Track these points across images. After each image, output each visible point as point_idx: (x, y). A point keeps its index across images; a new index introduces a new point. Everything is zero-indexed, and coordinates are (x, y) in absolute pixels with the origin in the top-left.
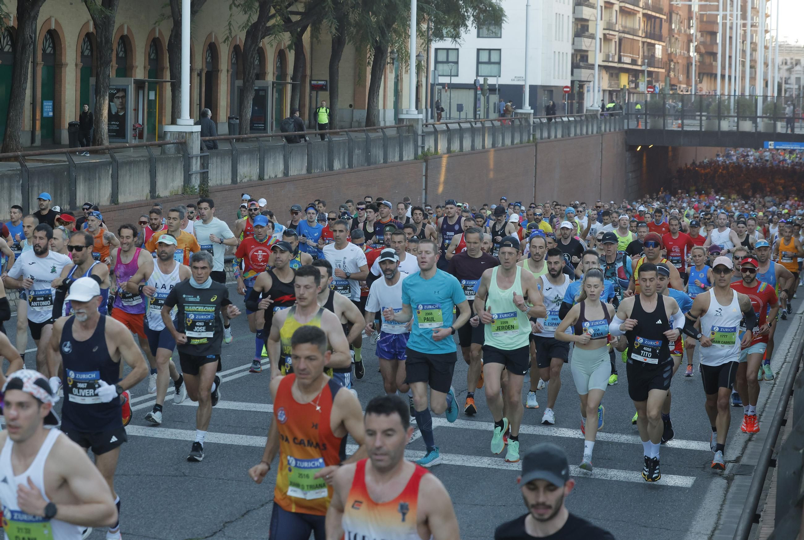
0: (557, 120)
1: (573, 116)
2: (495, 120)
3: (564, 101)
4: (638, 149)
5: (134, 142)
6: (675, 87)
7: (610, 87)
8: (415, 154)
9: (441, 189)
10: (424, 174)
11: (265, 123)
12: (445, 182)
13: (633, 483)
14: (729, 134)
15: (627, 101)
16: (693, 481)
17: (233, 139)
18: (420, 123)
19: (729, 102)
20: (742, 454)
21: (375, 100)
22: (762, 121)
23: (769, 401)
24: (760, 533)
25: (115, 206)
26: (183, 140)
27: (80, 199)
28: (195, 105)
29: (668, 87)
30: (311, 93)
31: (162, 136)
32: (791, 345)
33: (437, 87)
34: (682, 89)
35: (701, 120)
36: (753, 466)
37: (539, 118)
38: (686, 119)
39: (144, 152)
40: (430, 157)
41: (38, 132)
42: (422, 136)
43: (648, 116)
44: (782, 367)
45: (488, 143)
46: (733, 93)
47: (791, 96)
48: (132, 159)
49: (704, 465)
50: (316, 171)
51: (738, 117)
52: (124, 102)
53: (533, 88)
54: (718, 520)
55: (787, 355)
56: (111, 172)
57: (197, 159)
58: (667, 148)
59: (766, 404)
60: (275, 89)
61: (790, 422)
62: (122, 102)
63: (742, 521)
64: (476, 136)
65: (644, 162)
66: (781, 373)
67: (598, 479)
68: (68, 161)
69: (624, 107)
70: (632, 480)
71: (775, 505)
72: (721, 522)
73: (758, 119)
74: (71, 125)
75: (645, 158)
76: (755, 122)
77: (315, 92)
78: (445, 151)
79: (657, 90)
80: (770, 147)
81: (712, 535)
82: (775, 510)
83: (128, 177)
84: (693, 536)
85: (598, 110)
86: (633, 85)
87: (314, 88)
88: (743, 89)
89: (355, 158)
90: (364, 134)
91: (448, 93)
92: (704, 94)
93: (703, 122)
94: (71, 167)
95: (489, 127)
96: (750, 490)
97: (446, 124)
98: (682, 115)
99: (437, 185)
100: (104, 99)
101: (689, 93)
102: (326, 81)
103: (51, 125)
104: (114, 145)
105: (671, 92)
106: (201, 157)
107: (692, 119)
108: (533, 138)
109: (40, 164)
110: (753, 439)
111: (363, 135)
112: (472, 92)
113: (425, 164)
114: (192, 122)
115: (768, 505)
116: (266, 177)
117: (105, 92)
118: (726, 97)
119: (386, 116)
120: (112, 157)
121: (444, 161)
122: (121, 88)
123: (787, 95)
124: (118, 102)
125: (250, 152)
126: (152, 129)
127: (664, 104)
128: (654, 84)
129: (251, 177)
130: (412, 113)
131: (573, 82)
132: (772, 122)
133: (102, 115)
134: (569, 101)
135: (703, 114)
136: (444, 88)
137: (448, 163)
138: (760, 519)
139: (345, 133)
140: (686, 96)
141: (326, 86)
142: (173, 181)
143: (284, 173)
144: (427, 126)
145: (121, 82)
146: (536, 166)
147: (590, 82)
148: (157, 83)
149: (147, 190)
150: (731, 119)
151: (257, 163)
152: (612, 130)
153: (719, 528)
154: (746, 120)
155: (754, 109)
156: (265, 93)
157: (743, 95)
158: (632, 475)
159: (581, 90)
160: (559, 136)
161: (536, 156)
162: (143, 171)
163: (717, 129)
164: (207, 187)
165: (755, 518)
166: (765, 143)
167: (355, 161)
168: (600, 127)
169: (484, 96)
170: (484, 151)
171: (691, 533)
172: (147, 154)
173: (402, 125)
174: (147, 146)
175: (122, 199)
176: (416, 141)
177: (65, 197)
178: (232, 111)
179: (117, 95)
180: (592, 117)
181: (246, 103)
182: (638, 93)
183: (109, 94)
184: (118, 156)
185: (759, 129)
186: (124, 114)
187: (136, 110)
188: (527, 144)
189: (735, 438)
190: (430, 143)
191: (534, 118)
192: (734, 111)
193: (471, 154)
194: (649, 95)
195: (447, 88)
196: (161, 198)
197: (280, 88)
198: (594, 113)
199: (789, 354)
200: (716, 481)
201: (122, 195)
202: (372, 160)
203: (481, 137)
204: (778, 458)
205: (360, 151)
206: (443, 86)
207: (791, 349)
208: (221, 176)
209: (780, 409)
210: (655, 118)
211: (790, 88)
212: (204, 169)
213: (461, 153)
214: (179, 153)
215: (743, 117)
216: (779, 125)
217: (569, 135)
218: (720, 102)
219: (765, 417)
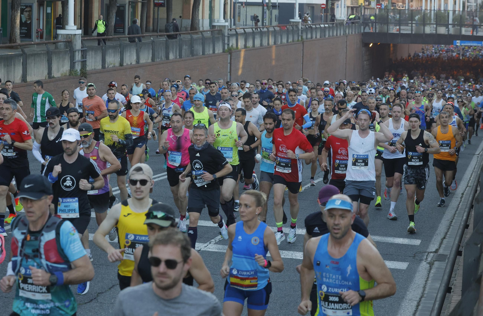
0: (317, 26)
1: (327, 24)
2: (276, 26)
3: (321, 14)
4: (371, 46)
5: (38, 41)
6: (395, 5)
7: (352, 4)
8: (223, 49)
9: (240, 72)
10: (229, 62)
11: (124, 28)
12: (243, 67)
14: (430, 35)
15: (363, 14)
16: (407, 265)
18: (226, 28)
19: (431, 15)
20: (440, 247)
21: (197, 13)
22: (452, 27)
23: (457, 212)
24: (451, 299)
25: (25, 83)
26: (70, 40)
28: (78, 16)
29: (390, 5)
30: (154, 8)
31: (56, 36)
32: (471, 175)
33: (238, 4)
34: (399, 6)
35: (412, 26)
36: (447, 255)
38: (402, 25)
39: (44, 48)
40: (233, 51)
42: (228, 37)
43: (377, 24)
44: (465, 190)
45: (271, 41)
46: (433, 9)
47: (471, 10)
48: (36, 52)
49: (414, 254)
50: (157, 60)
51: (436, 24)
53: (301, 5)
54: (424, 291)
56: (22, 61)
57: (79, 52)
58: (390, 45)
59: (455, 214)
60: (130, 6)
61: (471, 226)
62: (29, 14)
63: (440, 292)
64: (263, 37)
66: (465, 193)
69: (361, 18)
71: (462, 281)
72: (426, 292)
73: (450, 26)
75: (375, 52)
76: (448, 28)
77: (157, 8)
78: (243, 47)
79: (383, 7)
80: (457, 44)
81: (420, 301)
82: (462, 284)
83: (33, 64)
84: (407, 302)
85: (344, 20)
86: (367, 3)
87: (156, 5)
88: (440, 6)
89: (183, 51)
90: (189, 35)
91: (245, 8)
92: (414, 9)
93: (413, 28)
95: (272, 31)
96: (445, 271)
97: (244, 29)
98: (399, 23)
99: (237, 70)
100: (17, 13)
101: (404, 8)
104: (24, 43)
105: (392, 8)
106: (81, 51)
107: (406, 26)
108: (301, 38)
110: (447, 237)
111: (189, 37)
112: (260, 8)
113: (229, 56)
114: (75, 27)
115: (457, 281)
116: (125, 64)
117: (18, 8)
118: (429, 11)
119: (204, 24)
120: (22, 51)
121: (242, 53)
122: (28, 5)
123: (469, 10)
124: (26, 14)
125: (114, 47)
126: (49, 32)
127: (388, 16)
128: (381, 2)
129: (114, 64)
130: (221, 21)
131: (327, 1)
132: (459, 28)
133: (16, 23)
134: (325, 14)
135: (413, 22)
136: (242, 5)
137: (245, 55)
138: (452, 290)
140: (402, 10)
142: (63, 66)
143: (136, 61)
144: (231, 30)
146: (303, 57)
148: (52, 2)
149: (46, 72)
150: (432, 26)
151: (119, 55)
152: (353, 33)
153: (425, 296)
154: (441, 27)
155: (447, 19)
156: (124, 8)
157: (439, 10)
159: (333, 7)
160: (318, 37)
161: (303, 50)
162: (43, 60)
163: (422, 32)
164: (86, 71)
165: (448, 290)
166: (454, 41)
167: (183, 54)
168: (346, 31)
169: (269, 10)
170: (269, 47)
171: (406, 299)
172: (46, 49)
173: (214, 29)
174: (46, 44)
175: (29, 79)
176: (223, 40)
179: (26, 10)
180: (340, 24)
181: (111, 15)
182: (371, 9)
183: (21, 9)
184: (26, 50)
185: (450, 33)
186: (31, 23)
187: (39, 19)
188: (297, 42)
189: (435, 237)
190: (233, 42)
191: (302, 25)
192: (434, 20)
193: (260, 49)
194: (377, 10)
195: (244, 5)
196: (55, 78)
197: (134, 5)
198: (342, 22)
199: (470, 181)
200: (422, 265)
201: (29, 76)
202: (195, 53)
203: (267, 37)
204: (463, 250)
205: (187, 47)
206: (242, 3)
207: (472, 178)
208: (95, 64)
209: (465, 217)
210: (382, 25)
211: (471, 5)
212: (83, 59)
213: (254, 48)
214: (67, 48)
215: (439, 24)
216: (463, 29)
217: (325, 36)
218: (424, 15)
219: (455, 222)
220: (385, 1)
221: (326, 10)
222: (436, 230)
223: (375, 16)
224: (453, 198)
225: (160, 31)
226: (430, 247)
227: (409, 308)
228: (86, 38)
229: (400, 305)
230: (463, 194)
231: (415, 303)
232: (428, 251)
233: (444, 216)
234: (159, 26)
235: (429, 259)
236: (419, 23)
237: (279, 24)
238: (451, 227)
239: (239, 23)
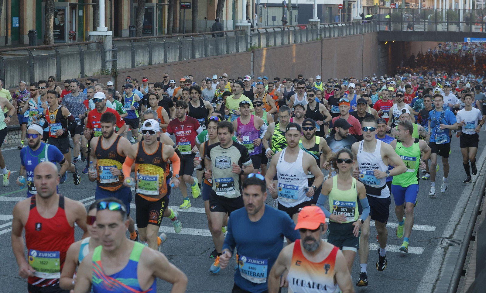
0: (335, 26)
1: (345, 23)
2: (296, 26)
4: (386, 43)
5: (70, 42)
6: (408, 4)
7: (368, 4)
8: (246, 48)
9: (262, 70)
10: (252, 60)
11: (152, 30)
12: (265, 65)
14: (442, 33)
16: (423, 250)
17: (132, 40)
19: (442, 13)
20: (454, 233)
21: (221, 15)
22: (463, 25)
23: (470, 200)
24: (466, 282)
25: (59, 82)
26: (101, 41)
27: (36, 78)
28: (108, 19)
29: (404, 4)
30: (180, 11)
31: (88, 38)
32: (483, 165)
33: (259, 6)
34: (412, 5)
36: (461, 240)
37: (324, 25)
38: (415, 24)
39: (77, 49)
40: (256, 50)
41: (10, 37)
42: (251, 36)
43: (391, 22)
44: (477, 179)
45: (292, 40)
46: (444, 8)
47: (481, 9)
48: (69, 53)
49: (430, 240)
50: (184, 59)
51: (448, 22)
52: (63, 17)
53: (319, 6)
54: (439, 274)
55: (481, 171)
56: (56, 61)
57: (110, 52)
58: (404, 42)
59: (468, 202)
60: (158, 8)
61: (483, 213)
62: (62, 17)
63: (454, 275)
64: (284, 36)
65: (390, 51)
66: (477, 182)
68: (29, 55)
69: (377, 17)
71: (475, 264)
72: (441, 275)
73: (461, 24)
74: (30, 32)
75: (390, 49)
76: (458, 26)
77: (183, 10)
78: (265, 46)
79: (397, 6)
80: (468, 41)
81: (436, 284)
82: (475, 267)
83: (67, 63)
84: (424, 284)
86: (382, 3)
87: (182, 7)
88: (451, 5)
89: (209, 50)
91: (266, 9)
92: (426, 8)
93: (426, 26)
94: (31, 58)
95: (292, 31)
96: (459, 255)
97: (266, 29)
99: (260, 67)
100: (51, 16)
101: (417, 8)
102: (190, 3)
103: (18, 32)
104: (57, 44)
105: (406, 8)
106: (112, 51)
107: (419, 24)
108: (320, 37)
109: (11, 57)
110: (460, 224)
112: (281, 9)
113: (252, 54)
114: (106, 29)
115: (471, 264)
116: (153, 63)
117: (51, 11)
118: (440, 10)
119: (228, 24)
120: (56, 52)
121: (265, 52)
122: (61, 8)
123: (478, 8)
124: (59, 17)
125: (143, 48)
126: (81, 34)
127: (402, 15)
128: (395, 2)
129: (143, 63)
131: (344, 2)
132: (469, 25)
133: (50, 25)
134: (342, 14)
135: (426, 21)
136: (264, 6)
137: (267, 53)
138: (466, 273)
139: (202, 35)
140: (415, 10)
141: (190, 6)
142: (95, 66)
143: (164, 60)
145: (61, 5)
146: (322, 55)
147: (355, 1)
148: (83, 5)
149: (79, 72)
150: (443, 24)
151: (147, 54)
152: (369, 31)
153: (440, 279)
154: (453, 24)
155: (458, 17)
156: (152, 11)
157: (451, 8)
159: (350, 7)
160: (336, 35)
161: (322, 48)
162: (76, 60)
163: (434, 30)
164: (116, 70)
165: (462, 273)
166: (465, 38)
167: (209, 53)
168: (362, 30)
169: (289, 11)
170: (289, 45)
171: (422, 283)
172: (79, 50)
173: (238, 30)
174: (78, 45)
175: (63, 78)
176: (247, 40)
177: (28, 77)
178: (131, 23)
179: (59, 13)
180: (356, 24)
181: (140, 16)
182: (386, 8)
183: (54, 12)
184: (60, 51)
185: (461, 30)
186: (64, 26)
187: (71, 22)
188: (316, 41)
189: (449, 223)
190: (255, 41)
191: (320, 25)
192: (445, 19)
193: (282, 47)
194: (392, 10)
195: (265, 6)
196: (88, 77)
197: (161, 7)
198: (358, 21)
200: (437, 250)
201: (63, 76)
202: (220, 52)
203: (287, 37)
204: (477, 235)
205: (212, 46)
206: (263, 4)
207: (483, 167)
208: (125, 63)
209: (477, 204)
210: (396, 24)
211: (480, 4)
212: (114, 59)
213: (275, 47)
214: (99, 49)
215: (451, 23)
216: (474, 27)
217: (342, 35)
218: (436, 14)
219: (467, 210)
220: (399, 1)
221: (343, 11)
222: (450, 217)
223: (390, 14)
225: (187, 32)
226: (445, 233)
227: (425, 290)
228: (116, 39)
229: (417, 288)
231: (432, 286)
232: (443, 236)
233: (458, 204)
234: (185, 26)
235: (444, 244)
236: (431, 21)
237: (299, 24)
238: (464, 214)
239: (261, 23)
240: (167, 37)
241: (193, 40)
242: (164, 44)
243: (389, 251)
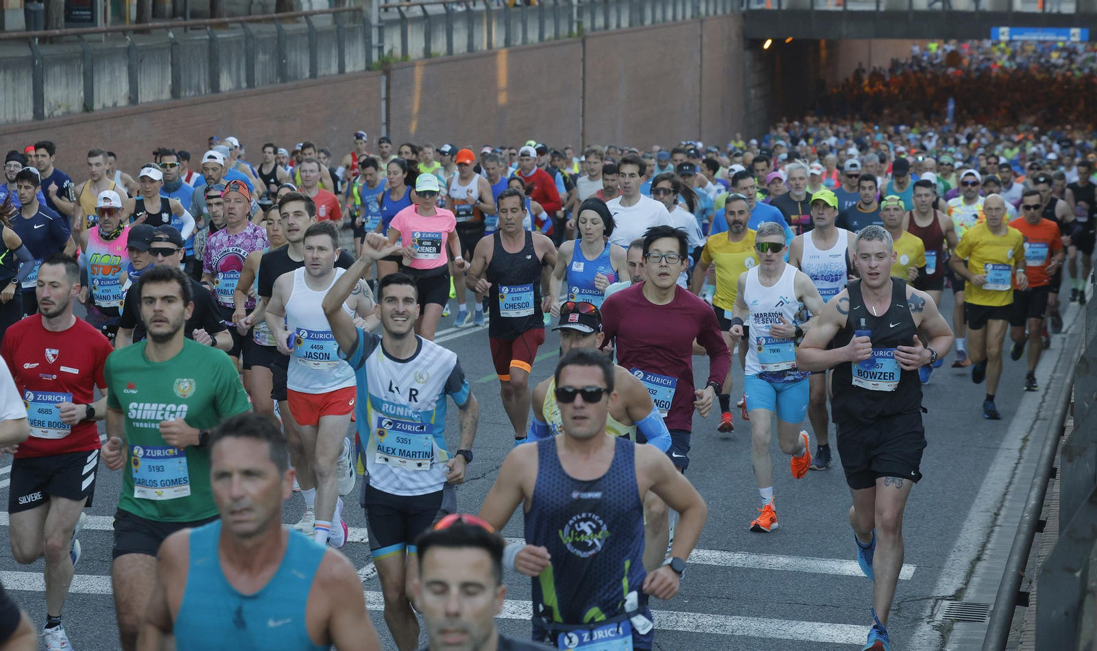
4: (766, 46)
8: (366, 61)
9: (415, 124)
10: (383, 95)
11: (92, 7)
12: (423, 110)
13: (772, 640)
14: (929, 15)
17: (34, 38)
18: (375, 3)
20: (967, 584)
23: (1012, 488)
36: (987, 606)
40: (394, 66)
42: (380, 28)
44: (1032, 428)
45: (498, 38)
50: (187, 94)
55: (1040, 407)
58: (816, 43)
59: (1005, 494)
61: (1053, 525)
64: (475, 26)
66: (1030, 438)
67: (710, 635)
70: (770, 636)
75: (778, 63)
78: (421, 54)
80: (1002, 38)
89: (258, 68)
90: (273, 25)
95: (498, 13)
97: (422, 5)
99: (407, 118)
108: (578, 28)
110: (985, 557)
111: (272, 28)
113: (384, 78)
116: (97, 106)
121: (418, 72)
125: (66, 61)
129: (68, 107)
137: (426, 76)
139: (239, 25)
143: (130, 98)
144: (386, 10)
146: (583, 79)
151: (79, 80)
152: (719, 12)
158: (770, 625)
160: (625, 23)
161: (584, 60)
163: (906, 7)
166: (993, 30)
167: (258, 76)
168: (698, 8)
170: (491, 53)
173: (341, 8)
176: (367, 38)
185: (982, 7)
188: (568, 40)
189: (952, 556)
190: (393, 41)
193: (468, 59)
199: (1044, 404)
202: (290, 72)
203: (485, 28)
204: (1035, 589)
205: (267, 57)
207: (1049, 395)
208: (14, 105)
209: (1033, 502)
213: (450, 57)
217: (642, 21)
219: (1005, 517)
222: (955, 538)
224: (1000, 451)
225: (194, 15)
226: (940, 584)
230: (1025, 440)
232: (935, 594)
233: (977, 501)
235: (939, 617)
238: (997, 529)
240: (136, 31)
241: (212, 40)
242: (128, 51)
243: (782, 637)
